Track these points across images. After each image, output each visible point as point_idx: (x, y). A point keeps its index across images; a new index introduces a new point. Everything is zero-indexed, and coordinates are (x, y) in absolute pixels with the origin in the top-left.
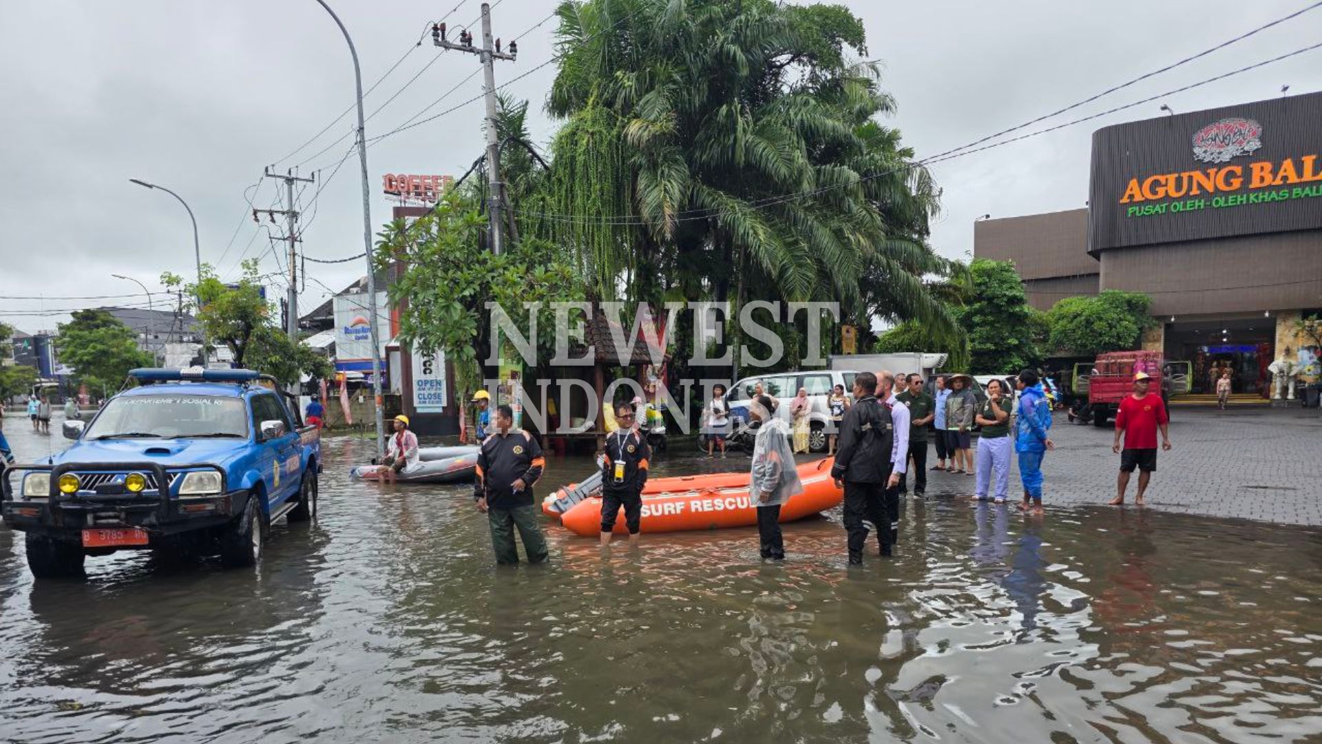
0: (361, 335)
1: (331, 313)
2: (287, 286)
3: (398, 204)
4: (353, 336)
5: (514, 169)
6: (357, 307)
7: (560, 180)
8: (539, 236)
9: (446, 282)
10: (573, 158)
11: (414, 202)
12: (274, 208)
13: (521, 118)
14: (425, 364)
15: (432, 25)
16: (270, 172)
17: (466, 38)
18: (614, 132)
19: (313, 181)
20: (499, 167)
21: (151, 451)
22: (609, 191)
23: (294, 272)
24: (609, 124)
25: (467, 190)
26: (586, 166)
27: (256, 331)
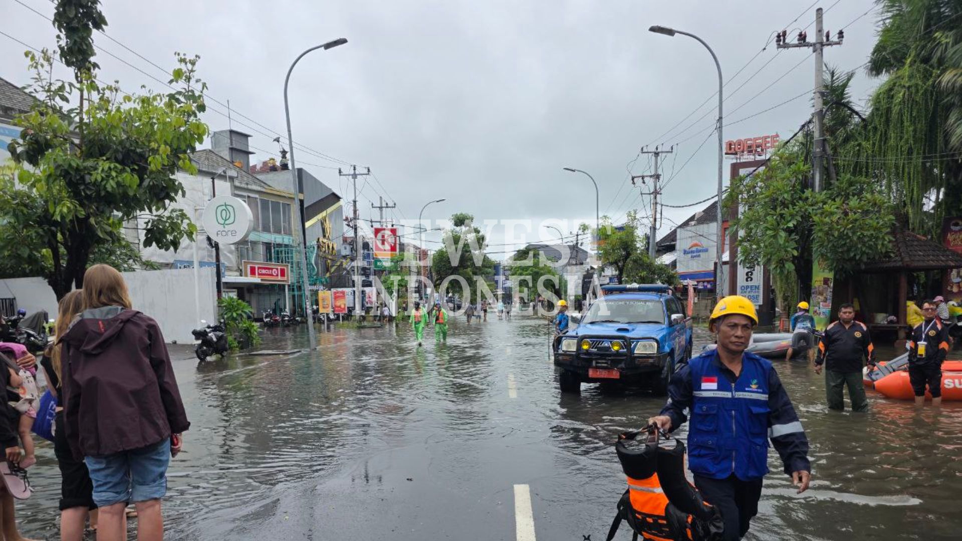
0: (695, 254)
1: (674, 239)
2: (650, 225)
3: (735, 161)
4: (690, 255)
5: (834, 125)
6: (694, 234)
7: (875, 128)
8: (854, 174)
9: (775, 217)
10: (889, 110)
11: (747, 158)
12: (645, 174)
13: (845, 86)
14: (747, 274)
15: (776, 34)
16: (645, 150)
17: (802, 37)
18: (930, 82)
19: (672, 152)
20: (822, 125)
21: (619, 330)
22: (921, 131)
23: (655, 215)
24: (925, 77)
25: (794, 146)
26: (900, 113)
27: (633, 257)
